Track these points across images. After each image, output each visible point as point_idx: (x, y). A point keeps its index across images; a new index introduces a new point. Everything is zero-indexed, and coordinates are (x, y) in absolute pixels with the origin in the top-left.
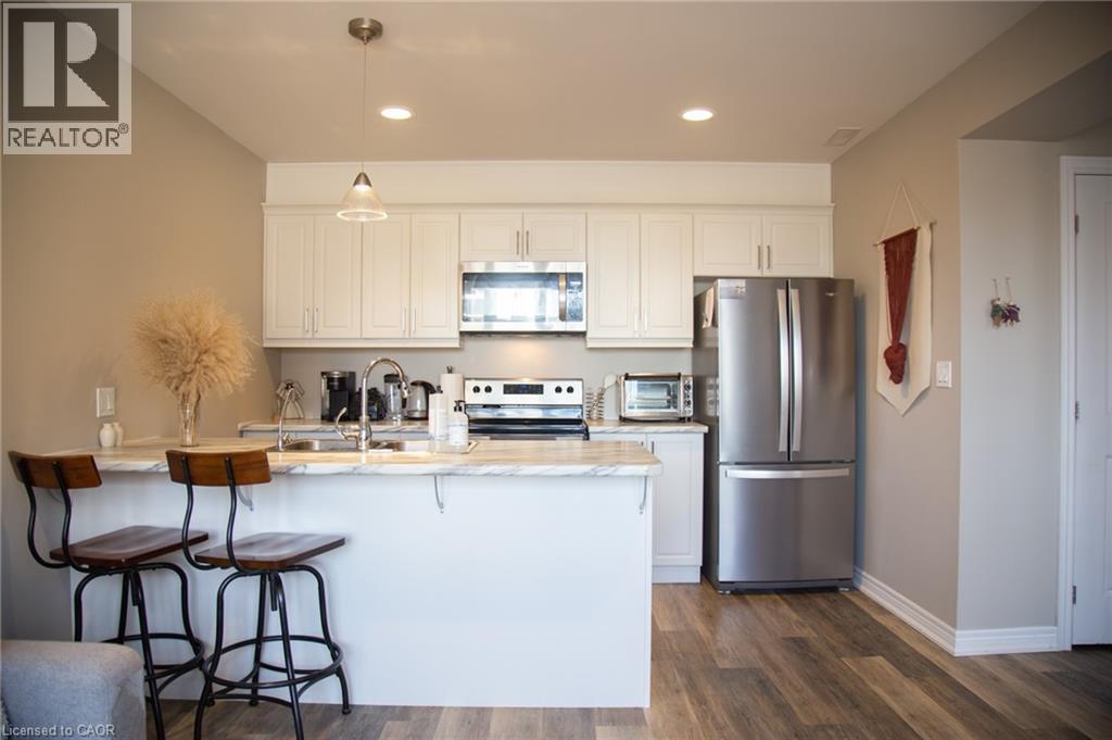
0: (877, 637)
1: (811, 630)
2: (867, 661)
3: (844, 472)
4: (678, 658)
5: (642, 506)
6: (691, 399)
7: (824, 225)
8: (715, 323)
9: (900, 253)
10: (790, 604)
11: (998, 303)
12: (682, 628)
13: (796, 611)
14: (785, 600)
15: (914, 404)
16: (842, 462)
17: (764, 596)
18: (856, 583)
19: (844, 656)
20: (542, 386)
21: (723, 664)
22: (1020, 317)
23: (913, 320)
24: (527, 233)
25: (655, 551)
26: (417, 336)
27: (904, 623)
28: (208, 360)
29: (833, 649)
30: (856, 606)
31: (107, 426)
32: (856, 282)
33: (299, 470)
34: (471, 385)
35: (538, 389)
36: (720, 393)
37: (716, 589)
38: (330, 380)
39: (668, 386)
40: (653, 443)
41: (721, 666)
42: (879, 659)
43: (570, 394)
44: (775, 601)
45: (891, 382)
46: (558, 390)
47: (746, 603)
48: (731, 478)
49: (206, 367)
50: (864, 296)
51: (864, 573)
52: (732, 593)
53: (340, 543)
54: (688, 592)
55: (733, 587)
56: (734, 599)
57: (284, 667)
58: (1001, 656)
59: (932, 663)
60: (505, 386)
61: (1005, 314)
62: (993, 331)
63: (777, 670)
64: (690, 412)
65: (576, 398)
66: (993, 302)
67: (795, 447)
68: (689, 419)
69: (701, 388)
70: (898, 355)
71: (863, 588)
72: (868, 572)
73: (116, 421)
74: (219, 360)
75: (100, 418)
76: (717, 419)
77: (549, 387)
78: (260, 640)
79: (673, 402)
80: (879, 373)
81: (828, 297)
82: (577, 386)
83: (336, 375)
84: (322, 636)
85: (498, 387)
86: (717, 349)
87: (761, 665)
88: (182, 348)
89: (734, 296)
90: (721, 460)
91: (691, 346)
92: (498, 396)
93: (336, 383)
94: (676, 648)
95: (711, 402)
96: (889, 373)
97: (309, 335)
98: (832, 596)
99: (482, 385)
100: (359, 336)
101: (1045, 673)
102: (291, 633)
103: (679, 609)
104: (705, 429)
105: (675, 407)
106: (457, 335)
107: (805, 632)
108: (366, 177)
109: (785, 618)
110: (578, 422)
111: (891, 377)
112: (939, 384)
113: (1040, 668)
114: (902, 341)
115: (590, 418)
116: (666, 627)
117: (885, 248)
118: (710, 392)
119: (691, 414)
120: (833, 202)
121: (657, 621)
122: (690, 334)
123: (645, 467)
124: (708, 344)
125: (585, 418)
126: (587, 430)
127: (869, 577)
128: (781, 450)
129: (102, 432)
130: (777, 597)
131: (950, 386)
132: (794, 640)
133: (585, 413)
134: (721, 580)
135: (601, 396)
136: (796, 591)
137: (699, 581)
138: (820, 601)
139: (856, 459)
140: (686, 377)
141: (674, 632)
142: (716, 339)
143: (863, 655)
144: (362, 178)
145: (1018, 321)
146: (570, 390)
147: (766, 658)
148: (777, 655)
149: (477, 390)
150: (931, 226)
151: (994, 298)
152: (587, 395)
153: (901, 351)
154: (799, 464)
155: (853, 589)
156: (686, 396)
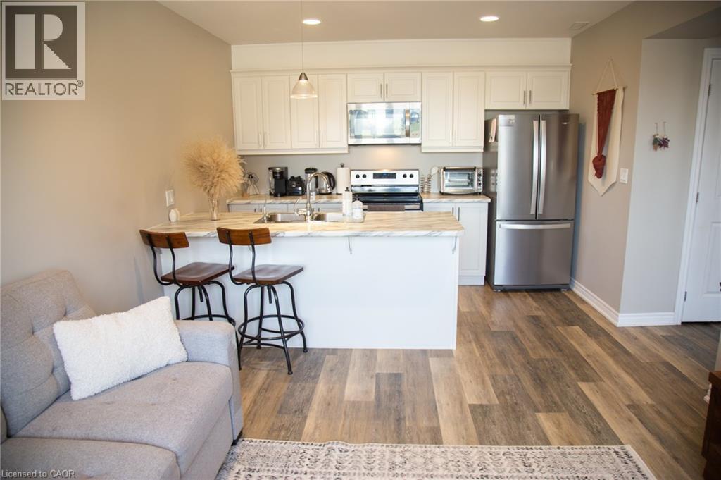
0: (578, 316)
1: (542, 312)
2: (570, 328)
3: (567, 225)
4: (470, 325)
5: (454, 250)
6: (481, 182)
7: (565, 77)
8: (496, 139)
9: (606, 101)
10: (532, 297)
11: (657, 137)
12: (473, 310)
13: (536, 302)
14: (529, 295)
15: (606, 191)
16: (566, 220)
17: (519, 293)
18: (571, 286)
19: (558, 325)
20: (395, 174)
21: (494, 329)
22: (669, 144)
23: (610, 142)
24: (387, 85)
25: (460, 268)
26: (324, 147)
27: (594, 309)
28: (224, 175)
29: (553, 322)
30: (569, 299)
31: (172, 210)
32: (581, 116)
33: (281, 235)
34: (354, 174)
35: (393, 176)
36: (498, 178)
37: (493, 289)
38: (275, 173)
39: (469, 174)
40: (459, 209)
41: (492, 329)
42: (577, 328)
43: (412, 179)
44: (525, 296)
45: (596, 177)
46: (405, 176)
47: (508, 296)
48: (502, 229)
49: (223, 179)
50: (585, 123)
51: (576, 281)
52: (502, 291)
53: (301, 270)
54: (477, 290)
55: (502, 288)
56: (502, 295)
57: (279, 330)
58: (642, 327)
59: (604, 330)
60: (374, 174)
61: (661, 143)
62: (653, 152)
63: (522, 331)
64: (480, 189)
65: (415, 181)
66: (654, 136)
67: (540, 211)
68: (480, 193)
69: (488, 174)
70: (601, 161)
71: (574, 289)
72: (578, 281)
73: (176, 207)
74: (230, 175)
75: (169, 206)
76: (496, 193)
77: (399, 175)
78: (261, 317)
79: (471, 183)
80: (590, 171)
81: (564, 125)
82: (415, 173)
83: (278, 170)
84: (293, 315)
85: (370, 174)
86: (497, 153)
87: (514, 329)
88: (211, 170)
89: (508, 125)
90: (497, 218)
91: (482, 151)
92: (370, 180)
93: (278, 175)
94: (470, 321)
95: (493, 184)
96: (595, 172)
97: (262, 148)
98: (557, 294)
99: (361, 174)
100: (290, 148)
101: (661, 336)
102: (282, 314)
103: (472, 300)
104: (489, 200)
105: (472, 186)
106: (346, 146)
107: (539, 313)
108: (305, 75)
109: (530, 305)
110: (416, 194)
111: (596, 175)
112: (621, 181)
113: (660, 333)
114: (603, 154)
115: (423, 192)
116: (465, 309)
117: (598, 98)
118: (492, 178)
119: (481, 191)
120: (571, 63)
121: (461, 307)
122: (482, 144)
123: (456, 232)
124: (492, 150)
125: (420, 191)
126: (422, 201)
127: (579, 283)
128: (532, 213)
129: (170, 214)
130: (526, 294)
131: (626, 182)
132: (532, 317)
133: (420, 189)
134: (495, 284)
135: (429, 179)
136: (537, 291)
137: (483, 284)
138: (550, 296)
139: (575, 220)
140: (479, 169)
141: (468, 312)
142: (497, 147)
143: (569, 325)
144: (303, 76)
145: (667, 147)
146: (411, 176)
147: (517, 326)
148: (523, 325)
149: (358, 176)
150: (624, 89)
151: (655, 133)
152: (422, 179)
153: (602, 160)
154: (542, 221)
155: (569, 290)
156: (479, 180)
